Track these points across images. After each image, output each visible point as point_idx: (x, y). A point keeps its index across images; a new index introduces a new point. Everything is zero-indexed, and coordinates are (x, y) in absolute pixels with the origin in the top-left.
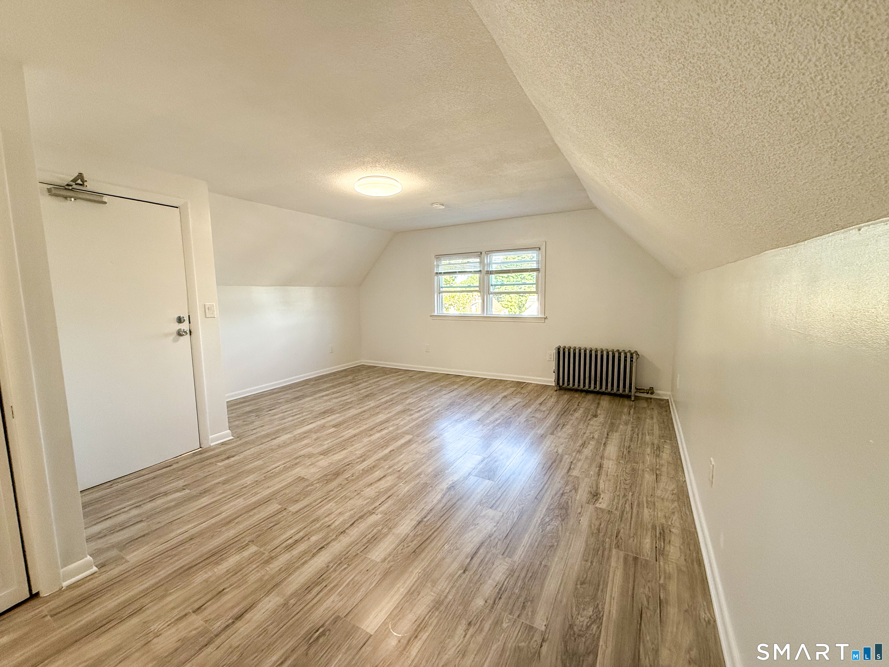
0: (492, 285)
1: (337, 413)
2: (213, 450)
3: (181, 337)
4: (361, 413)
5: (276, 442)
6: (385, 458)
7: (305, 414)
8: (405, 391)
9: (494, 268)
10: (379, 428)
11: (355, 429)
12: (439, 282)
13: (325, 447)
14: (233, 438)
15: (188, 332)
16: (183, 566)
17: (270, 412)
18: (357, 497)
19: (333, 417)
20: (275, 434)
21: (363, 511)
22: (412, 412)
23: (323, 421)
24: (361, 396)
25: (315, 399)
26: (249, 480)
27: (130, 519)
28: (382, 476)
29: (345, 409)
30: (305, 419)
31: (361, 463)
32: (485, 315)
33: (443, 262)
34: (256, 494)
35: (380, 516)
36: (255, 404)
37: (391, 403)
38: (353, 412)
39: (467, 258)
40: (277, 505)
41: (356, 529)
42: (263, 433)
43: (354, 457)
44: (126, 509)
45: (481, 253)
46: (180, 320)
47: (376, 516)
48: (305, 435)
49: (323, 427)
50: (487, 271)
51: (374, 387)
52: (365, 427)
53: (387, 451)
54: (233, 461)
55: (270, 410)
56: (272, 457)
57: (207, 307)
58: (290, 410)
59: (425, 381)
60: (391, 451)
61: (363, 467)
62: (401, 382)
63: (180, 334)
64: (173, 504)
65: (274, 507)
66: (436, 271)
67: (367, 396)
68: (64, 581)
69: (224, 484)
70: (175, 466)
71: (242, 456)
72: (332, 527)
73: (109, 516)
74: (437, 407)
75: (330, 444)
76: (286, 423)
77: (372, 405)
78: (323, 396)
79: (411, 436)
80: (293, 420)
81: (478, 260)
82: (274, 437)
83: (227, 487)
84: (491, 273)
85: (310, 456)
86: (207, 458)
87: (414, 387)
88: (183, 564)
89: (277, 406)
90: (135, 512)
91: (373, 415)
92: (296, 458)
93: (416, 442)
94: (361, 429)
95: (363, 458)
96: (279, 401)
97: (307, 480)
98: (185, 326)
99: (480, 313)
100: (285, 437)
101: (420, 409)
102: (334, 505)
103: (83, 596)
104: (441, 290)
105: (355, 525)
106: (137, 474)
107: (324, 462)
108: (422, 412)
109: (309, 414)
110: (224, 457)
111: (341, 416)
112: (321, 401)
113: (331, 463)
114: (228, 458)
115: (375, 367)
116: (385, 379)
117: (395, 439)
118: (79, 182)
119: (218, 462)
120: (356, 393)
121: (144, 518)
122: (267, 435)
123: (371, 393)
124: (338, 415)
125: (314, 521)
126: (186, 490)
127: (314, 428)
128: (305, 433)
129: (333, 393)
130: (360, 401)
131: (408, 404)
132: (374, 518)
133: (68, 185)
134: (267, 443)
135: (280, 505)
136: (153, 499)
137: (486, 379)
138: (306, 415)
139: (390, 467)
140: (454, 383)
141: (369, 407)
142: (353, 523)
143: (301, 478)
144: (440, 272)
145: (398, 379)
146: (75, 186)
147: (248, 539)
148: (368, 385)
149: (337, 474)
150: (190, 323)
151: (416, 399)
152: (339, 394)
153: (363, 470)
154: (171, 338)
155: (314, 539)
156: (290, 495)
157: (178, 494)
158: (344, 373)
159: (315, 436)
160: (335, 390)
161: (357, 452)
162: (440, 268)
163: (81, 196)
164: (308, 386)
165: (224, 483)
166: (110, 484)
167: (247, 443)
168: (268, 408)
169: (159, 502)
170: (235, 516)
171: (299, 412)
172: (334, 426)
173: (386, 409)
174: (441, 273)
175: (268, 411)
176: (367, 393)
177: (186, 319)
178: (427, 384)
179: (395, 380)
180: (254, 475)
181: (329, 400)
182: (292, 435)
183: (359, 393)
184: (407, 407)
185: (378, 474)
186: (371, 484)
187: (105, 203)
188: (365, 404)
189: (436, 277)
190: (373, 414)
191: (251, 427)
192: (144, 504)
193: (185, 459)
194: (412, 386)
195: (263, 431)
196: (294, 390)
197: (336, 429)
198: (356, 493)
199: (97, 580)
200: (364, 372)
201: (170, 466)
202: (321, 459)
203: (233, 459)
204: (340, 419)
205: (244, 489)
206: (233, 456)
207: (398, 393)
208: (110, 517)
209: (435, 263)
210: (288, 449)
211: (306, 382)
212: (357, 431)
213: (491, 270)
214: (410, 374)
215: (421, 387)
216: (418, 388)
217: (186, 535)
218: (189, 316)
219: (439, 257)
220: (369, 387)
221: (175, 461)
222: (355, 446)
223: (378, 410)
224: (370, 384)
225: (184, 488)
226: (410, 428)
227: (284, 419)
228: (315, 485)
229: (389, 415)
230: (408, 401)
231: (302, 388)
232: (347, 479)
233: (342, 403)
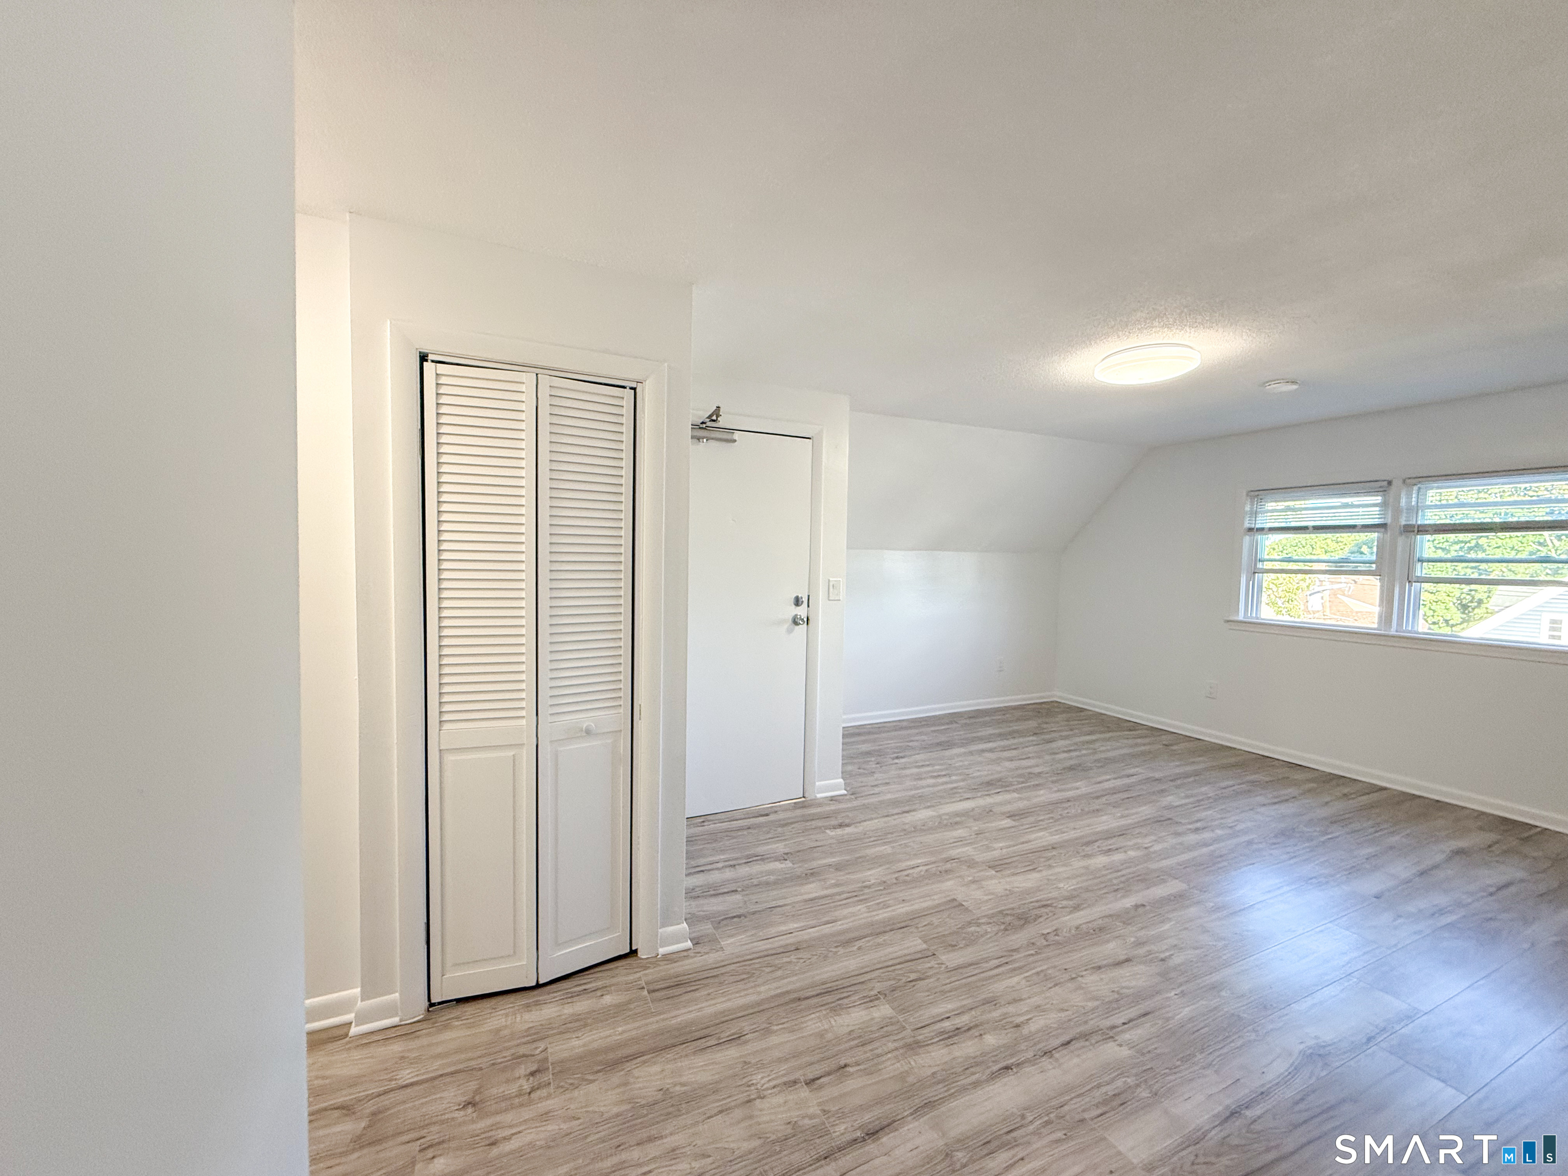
0: (1419, 560)
1: (1014, 791)
2: (820, 805)
3: (797, 628)
4: (1061, 802)
5: (909, 818)
6: (1126, 918)
7: (954, 778)
8: (1157, 775)
9: (1430, 517)
10: (1105, 845)
11: (1052, 834)
12: (1254, 548)
13: (996, 854)
14: (845, 792)
15: (805, 620)
16: (788, 992)
17: (896, 761)
18: (1070, 985)
19: (1008, 796)
20: (907, 805)
21: (1086, 1022)
22: (1180, 829)
23: (989, 800)
24: (1060, 766)
25: (971, 753)
26: (873, 875)
27: (724, 883)
28: (1123, 958)
29: (1029, 787)
30: (955, 788)
31: (1071, 913)
32: (1393, 632)
33: (1270, 506)
34: (886, 906)
35: (1125, 1052)
36: (875, 741)
37: (1126, 795)
38: (1044, 796)
39: (1343, 495)
40: (920, 941)
41: (1076, 1060)
42: (889, 796)
43: (1055, 894)
44: (720, 865)
45: (1390, 483)
46: (797, 602)
47: (1117, 1048)
48: (958, 819)
49: (988, 812)
50: (1405, 526)
51: (1084, 752)
52: (1072, 834)
53: (1128, 902)
54: (847, 834)
55: (897, 758)
56: (906, 846)
57: (831, 584)
58: (928, 765)
59: (1201, 763)
60: (1137, 907)
61: (1079, 922)
62: (1143, 753)
63: (795, 622)
64: (772, 878)
65: (913, 943)
66: (1247, 525)
67: (1071, 768)
68: (662, 947)
69: (838, 870)
70: (772, 817)
71: (861, 828)
72: (1025, 1031)
73: (702, 868)
74: (1245, 832)
75: (1004, 851)
76: (923, 787)
77: (1084, 790)
78: (983, 751)
79: (1184, 886)
80: (934, 786)
81: (1378, 499)
82: (907, 808)
83: (842, 876)
84: (1423, 530)
85: (971, 863)
86: (813, 818)
87: (1177, 771)
88: (789, 988)
89: (907, 753)
90: (729, 874)
91: (1089, 812)
92: (947, 860)
93: (1198, 903)
94: (1066, 836)
95: (1076, 901)
96: (910, 744)
97: (967, 910)
98: (802, 611)
99: (1375, 626)
100: (923, 815)
101: (1199, 825)
102: (1024, 982)
103: (679, 979)
104: (1260, 565)
105: (1072, 1047)
106: (729, 816)
107: (997, 884)
108: (1207, 835)
109: (963, 780)
110: (834, 822)
111: (1020, 799)
112: (980, 759)
113: (1011, 892)
114: (841, 826)
115: (1082, 710)
116: (1109, 739)
117: (1145, 879)
118: (714, 418)
119: (827, 828)
120: (1047, 757)
121: (739, 887)
122: (895, 803)
123: (1080, 765)
124: (1016, 795)
125: (986, 1002)
126: (788, 862)
127: (973, 809)
128: (957, 814)
129: (1004, 749)
130: (1060, 777)
131: (1167, 808)
132: (1112, 1051)
133: (703, 423)
134: (896, 817)
135: (925, 942)
136: (750, 860)
137: (1385, 789)
138: (956, 781)
139: (1139, 944)
140: (1285, 781)
141: (1078, 792)
142: (1069, 1043)
143: (955, 903)
144: (1258, 526)
145: (1137, 745)
146: (709, 424)
147: (878, 987)
148: (1071, 745)
149: (1024, 919)
150: (808, 606)
151: (1187, 801)
152: (1014, 753)
153: (1077, 928)
154: (786, 626)
155: (991, 1040)
156: (940, 929)
157: (778, 865)
158: (1018, 714)
159: (976, 826)
160: (1006, 743)
161: (1061, 885)
162: (1260, 518)
163: (713, 435)
164: (954, 725)
165: (838, 867)
166: (701, 820)
167: (865, 807)
168: (895, 753)
169: (756, 868)
170: (856, 934)
171: (944, 773)
172: (1011, 816)
173: (1116, 805)
174: (1262, 529)
175: (893, 759)
176: (1072, 762)
177: (805, 600)
178: (1206, 769)
179: (1131, 746)
180: (880, 869)
181: (997, 761)
182: (934, 814)
183: (1053, 759)
184: (1167, 814)
185: (1111, 949)
186: (1099, 968)
187: (735, 441)
188: (1069, 786)
189: (1247, 539)
190: (1087, 809)
191: (871, 780)
192: (739, 864)
193: (785, 809)
194: (1174, 768)
195: (889, 792)
196: (933, 729)
197: (1014, 823)
198: (1066, 976)
199: (691, 961)
200: (1060, 717)
201: (767, 815)
202: (991, 878)
203: (848, 830)
204: (1021, 805)
205: (866, 891)
206: (848, 825)
207: (1140, 777)
208: (702, 871)
209: (1248, 508)
210: (929, 838)
211: (953, 718)
212: (1056, 838)
213: (1419, 523)
214: (1165, 739)
215: (1197, 774)
216: (1187, 776)
217: (790, 939)
218: (809, 596)
219: (1259, 494)
220: (1075, 750)
221: (773, 810)
222: (1057, 870)
223: (1096, 805)
224: (1076, 744)
225: (786, 857)
226: (1178, 864)
227: (921, 779)
228: (984, 927)
229: (1123, 822)
230: (1169, 799)
231: (946, 727)
232: (1045, 936)
233: (1020, 772)
